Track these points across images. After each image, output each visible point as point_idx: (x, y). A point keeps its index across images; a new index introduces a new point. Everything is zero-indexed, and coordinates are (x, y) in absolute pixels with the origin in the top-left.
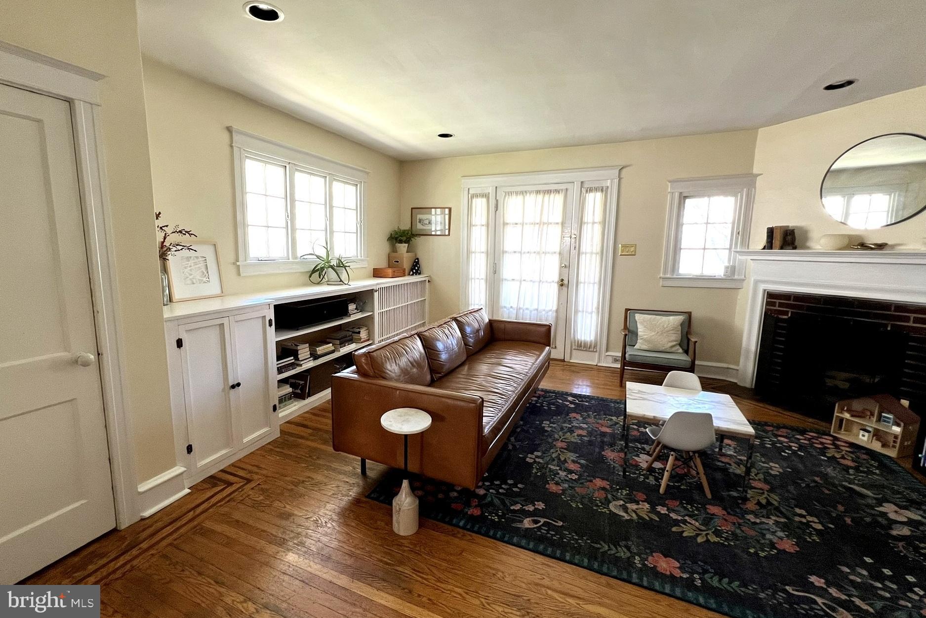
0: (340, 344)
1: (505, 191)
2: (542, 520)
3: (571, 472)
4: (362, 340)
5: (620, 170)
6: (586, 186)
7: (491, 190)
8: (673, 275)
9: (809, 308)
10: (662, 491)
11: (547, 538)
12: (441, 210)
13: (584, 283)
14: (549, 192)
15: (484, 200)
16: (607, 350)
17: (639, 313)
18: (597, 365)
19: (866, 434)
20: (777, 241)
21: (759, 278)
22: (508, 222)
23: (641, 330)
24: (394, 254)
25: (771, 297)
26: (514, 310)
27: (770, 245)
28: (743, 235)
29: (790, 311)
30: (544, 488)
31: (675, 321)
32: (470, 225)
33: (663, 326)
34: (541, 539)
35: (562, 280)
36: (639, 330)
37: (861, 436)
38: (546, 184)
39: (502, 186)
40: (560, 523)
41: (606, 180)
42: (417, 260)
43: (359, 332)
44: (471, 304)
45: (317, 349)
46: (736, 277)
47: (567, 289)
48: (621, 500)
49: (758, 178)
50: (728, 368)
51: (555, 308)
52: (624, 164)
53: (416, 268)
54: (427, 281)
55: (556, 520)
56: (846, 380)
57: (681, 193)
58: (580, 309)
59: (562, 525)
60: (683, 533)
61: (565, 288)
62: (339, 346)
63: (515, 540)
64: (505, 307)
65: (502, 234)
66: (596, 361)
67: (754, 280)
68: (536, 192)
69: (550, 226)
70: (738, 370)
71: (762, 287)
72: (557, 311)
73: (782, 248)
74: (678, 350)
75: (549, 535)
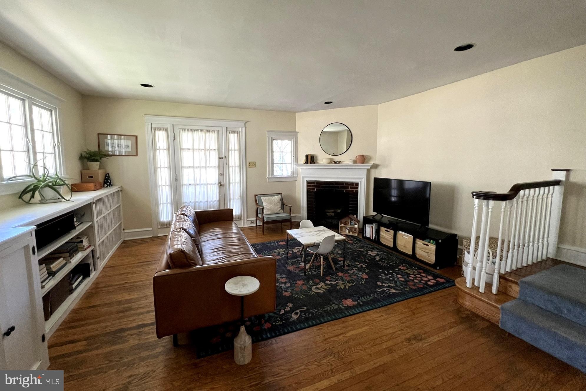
0: (70, 256)
1: (180, 128)
2: (298, 311)
3: (285, 283)
4: (85, 248)
5: (245, 123)
6: (229, 129)
7: (169, 127)
8: (272, 176)
9: (322, 187)
10: (321, 275)
11: (308, 318)
12: (117, 136)
13: (233, 183)
14: (209, 131)
15: (164, 133)
16: (247, 218)
17: (263, 196)
18: (243, 227)
19: (348, 230)
20: (309, 160)
21: (304, 176)
22: (184, 148)
23: (265, 205)
24: (86, 171)
25: (309, 183)
26: (193, 203)
27: (307, 162)
28: (295, 157)
29: (316, 188)
30: (283, 296)
31: (278, 197)
32: (154, 150)
33: (274, 201)
34: (307, 320)
35: (220, 183)
36: (264, 205)
37: (346, 232)
38: (206, 126)
39: (178, 125)
40: (305, 308)
41: (238, 127)
42: (107, 175)
43: (82, 242)
44: (161, 204)
45: (51, 266)
46: (295, 176)
47: (223, 187)
48: (313, 285)
49: (298, 133)
50: (296, 216)
51: (218, 199)
52: (247, 120)
53: (109, 181)
54: (120, 191)
55: (302, 308)
56: (333, 212)
57: (272, 138)
58: (232, 198)
59: (307, 308)
60: (341, 288)
61: (222, 187)
62: (70, 258)
63: (298, 327)
64: (186, 202)
65: (180, 156)
66: (242, 225)
67: (302, 177)
68: (200, 130)
69: (211, 151)
70: (300, 216)
71: (306, 179)
72: (219, 201)
73: (311, 163)
74: (282, 211)
75: (307, 316)
